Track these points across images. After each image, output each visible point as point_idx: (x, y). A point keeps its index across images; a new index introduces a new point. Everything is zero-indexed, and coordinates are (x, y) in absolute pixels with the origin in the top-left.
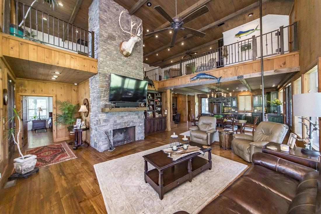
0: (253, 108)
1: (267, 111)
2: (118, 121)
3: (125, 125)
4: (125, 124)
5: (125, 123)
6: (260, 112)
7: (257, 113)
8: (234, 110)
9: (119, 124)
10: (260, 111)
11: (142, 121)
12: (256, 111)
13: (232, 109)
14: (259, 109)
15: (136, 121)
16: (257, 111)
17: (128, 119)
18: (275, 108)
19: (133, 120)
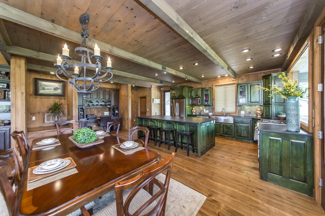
0: (239, 108)
1: (263, 114)
6: (251, 115)
7: (245, 117)
8: (207, 111)
10: (250, 113)
12: (243, 113)
13: (204, 110)
14: (248, 111)
16: (246, 113)
18: (280, 108)
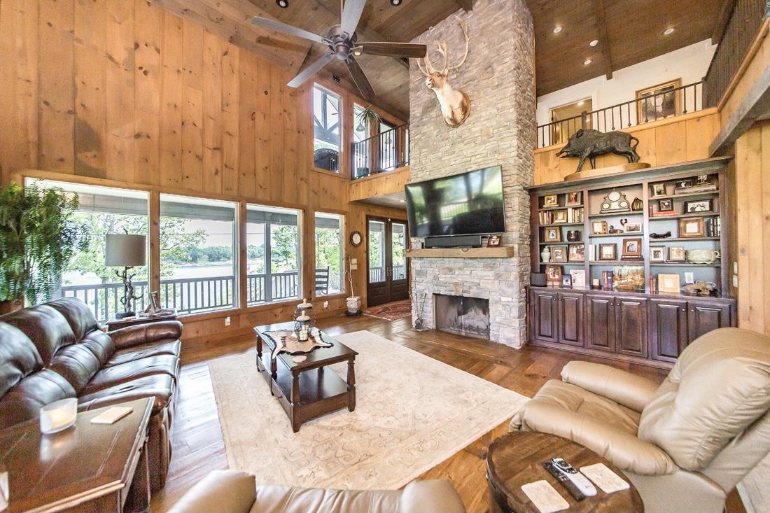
2: (442, 278)
3: (457, 290)
4: (458, 287)
5: (456, 284)
9: (444, 284)
11: (510, 290)
15: (489, 286)
17: (464, 276)
19: (478, 281)
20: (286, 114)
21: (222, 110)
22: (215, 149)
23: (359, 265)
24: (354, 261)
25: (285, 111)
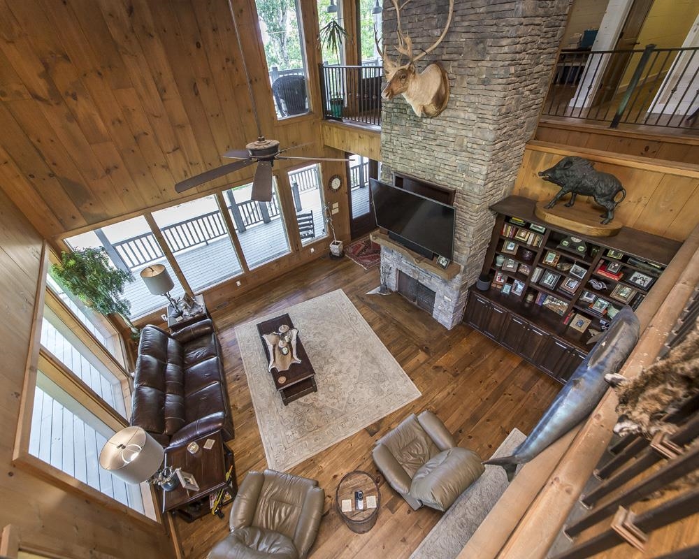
2: (404, 262)
4: (415, 274)
5: (414, 271)
9: (405, 267)
11: (451, 295)
15: (438, 285)
20: (230, 64)
21: (162, 100)
22: (174, 150)
23: (340, 207)
24: (336, 205)
25: (228, 60)
